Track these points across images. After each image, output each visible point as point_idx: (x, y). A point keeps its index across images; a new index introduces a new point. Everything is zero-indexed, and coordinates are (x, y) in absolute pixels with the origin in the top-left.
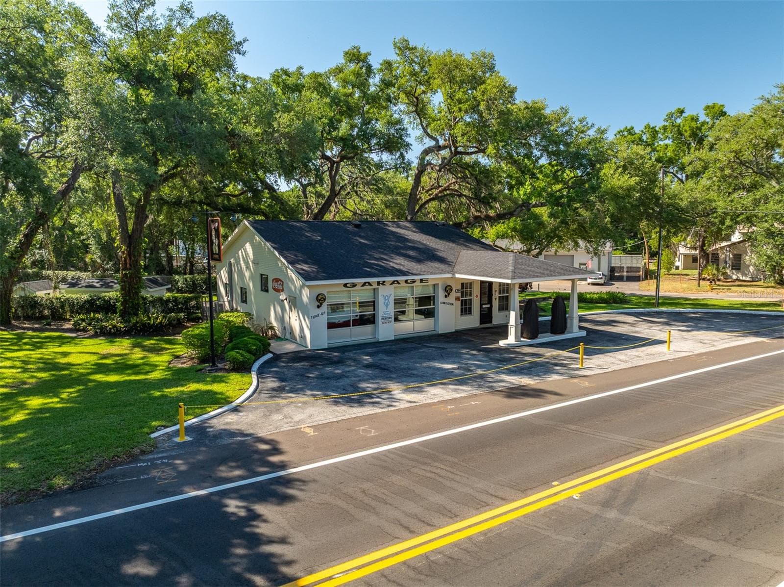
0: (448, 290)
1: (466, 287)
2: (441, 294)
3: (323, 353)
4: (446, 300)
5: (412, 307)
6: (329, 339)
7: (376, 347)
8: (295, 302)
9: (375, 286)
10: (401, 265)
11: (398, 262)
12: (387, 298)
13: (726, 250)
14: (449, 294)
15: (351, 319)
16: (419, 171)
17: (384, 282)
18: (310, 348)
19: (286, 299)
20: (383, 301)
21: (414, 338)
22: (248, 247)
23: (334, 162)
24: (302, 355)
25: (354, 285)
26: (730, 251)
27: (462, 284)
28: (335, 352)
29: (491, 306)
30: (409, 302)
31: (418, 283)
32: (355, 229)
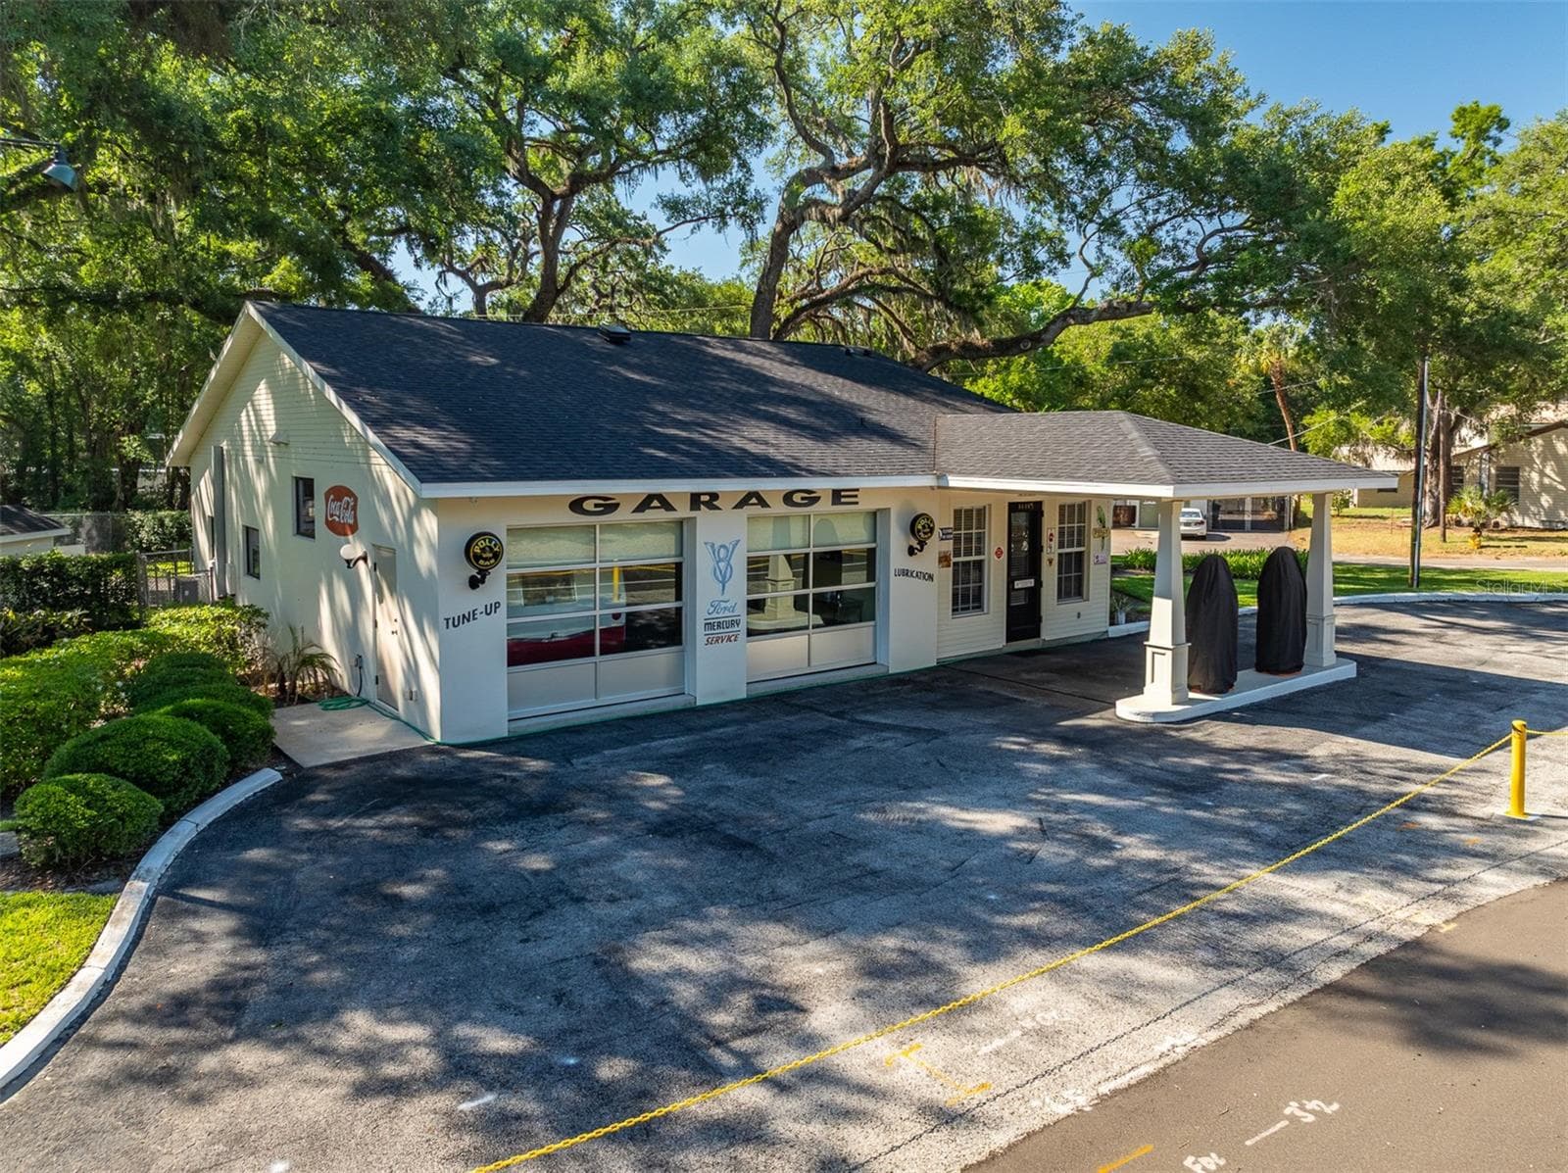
0: (919, 529)
1: (970, 518)
2: (897, 541)
3: (484, 761)
4: (913, 564)
5: (784, 589)
6: (512, 702)
7: (690, 730)
8: (390, 566)
9: (683, 511)
10: (766, 443)
11: (754, 436)
12: (723, 552)
13: (1481, 458)
14: (922, 544)
15: (598, 628)
16: (784, 224)
17: (714, 496)
18: (438, 739)
19: (365, 559)
20: (712, 563)
21: (810, 690)
22: (263, 397)
23: (554, 197)
24: (402, 772)
25: (608, 506)
26: (1490, 460)
27: (958, 513)
28: (536, 757)
29: (1039, 583)
30: (776, 572)
31: (825, 505)
32: (611, 347)
